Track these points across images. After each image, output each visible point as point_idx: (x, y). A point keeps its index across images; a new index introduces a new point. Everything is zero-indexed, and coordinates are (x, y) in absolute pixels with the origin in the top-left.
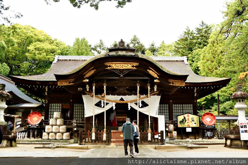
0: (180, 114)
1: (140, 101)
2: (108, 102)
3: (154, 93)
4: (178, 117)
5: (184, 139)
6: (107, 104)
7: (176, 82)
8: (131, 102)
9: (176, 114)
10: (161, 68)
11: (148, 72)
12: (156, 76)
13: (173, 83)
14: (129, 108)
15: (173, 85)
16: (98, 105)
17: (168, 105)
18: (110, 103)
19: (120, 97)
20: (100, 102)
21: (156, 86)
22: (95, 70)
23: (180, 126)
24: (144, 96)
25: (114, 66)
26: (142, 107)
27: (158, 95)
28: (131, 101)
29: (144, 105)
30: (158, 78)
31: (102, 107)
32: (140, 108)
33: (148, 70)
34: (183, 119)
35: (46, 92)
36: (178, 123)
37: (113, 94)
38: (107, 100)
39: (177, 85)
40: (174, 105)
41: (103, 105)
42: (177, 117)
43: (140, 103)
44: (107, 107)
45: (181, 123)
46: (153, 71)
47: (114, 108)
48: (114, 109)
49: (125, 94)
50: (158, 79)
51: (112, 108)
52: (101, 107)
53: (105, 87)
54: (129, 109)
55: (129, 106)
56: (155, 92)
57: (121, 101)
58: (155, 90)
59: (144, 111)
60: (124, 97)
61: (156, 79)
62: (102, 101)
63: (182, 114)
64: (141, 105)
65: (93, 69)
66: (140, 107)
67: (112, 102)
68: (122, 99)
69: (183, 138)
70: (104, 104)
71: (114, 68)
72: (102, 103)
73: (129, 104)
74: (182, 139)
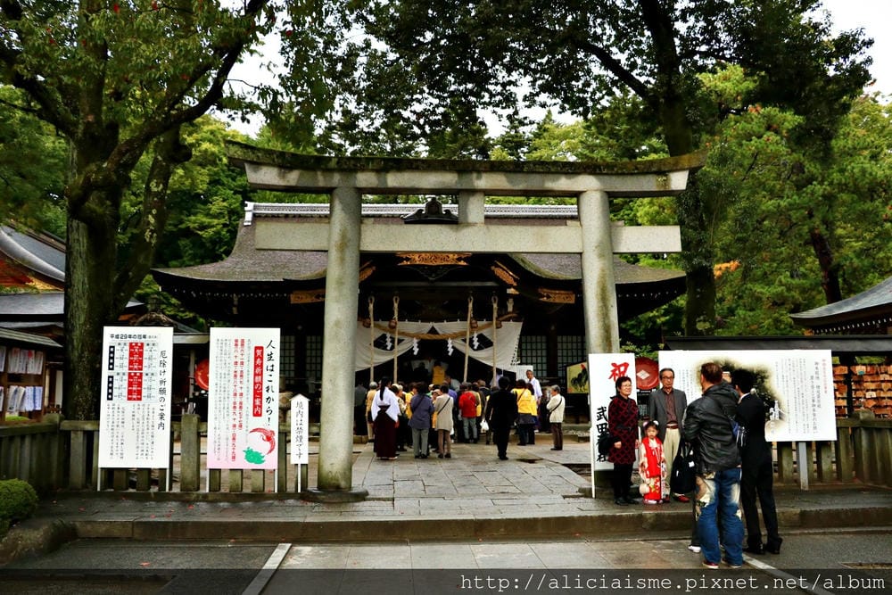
0: (575, 361)
1: (475, 335)
2: (401, 337)
3: (507, 316)
4: (568, 369)
5: (583, 422)
6: (400, 341)
7: (556, 294)
8: (455, 336)
9: (565, 361)
10: (521, 264)
11: (493, 271)
12: (510, 280)
13: (548, 297)
14: (451, 350)
15: (548, 300)
16: (380, 344)
17: (544, 338)
18: (406, 339)
19: (429, 325)
20: (384, 337)
21: (511, 300)
22: (374, 268)
23: (572, 390)
24: (485, 322)
25: (417, 258)
26: (480, 348)
27: (516, 320)
28: (455, 333)
29: (485, 343)
30: (515, 284)
31: (389, 348)
32: (475, 350)
33: (493, 268)
34: (580, 375)
35: (235, 306)
36: (569, 384)
37: (413, 319)
38: (399, 334)
39: (557, 301)
40: (559, 339)
41: (389, 345)
42: (566, 367)
43: (475, 339)
44: (400, 350)
45: (574, 383)
46: (504, 270)
47: (416, 351)
48: (415, 353)
49: (440, 320)
50: (514, 287)
51: (411, 351)
52: (385, 348)
53: (396, 305)
54: (450, 354)
55: (450, 346)
56: (510, 313)
57: (432, 336)
58: (510, 309)
59: (482, 356)
60: (437, 326)
61: (511, 286)
62: (388, 335)
63: (580, 359)
64: (476, 344)
65: (369, 266)
66: (475, 348)
67: (412, 336)
68: (433, 331)
69: (581, 420)
70: (393, 341)
71: (418, 263)
72: (388, 340)
73: (450, 341)
74: (578, 422)
